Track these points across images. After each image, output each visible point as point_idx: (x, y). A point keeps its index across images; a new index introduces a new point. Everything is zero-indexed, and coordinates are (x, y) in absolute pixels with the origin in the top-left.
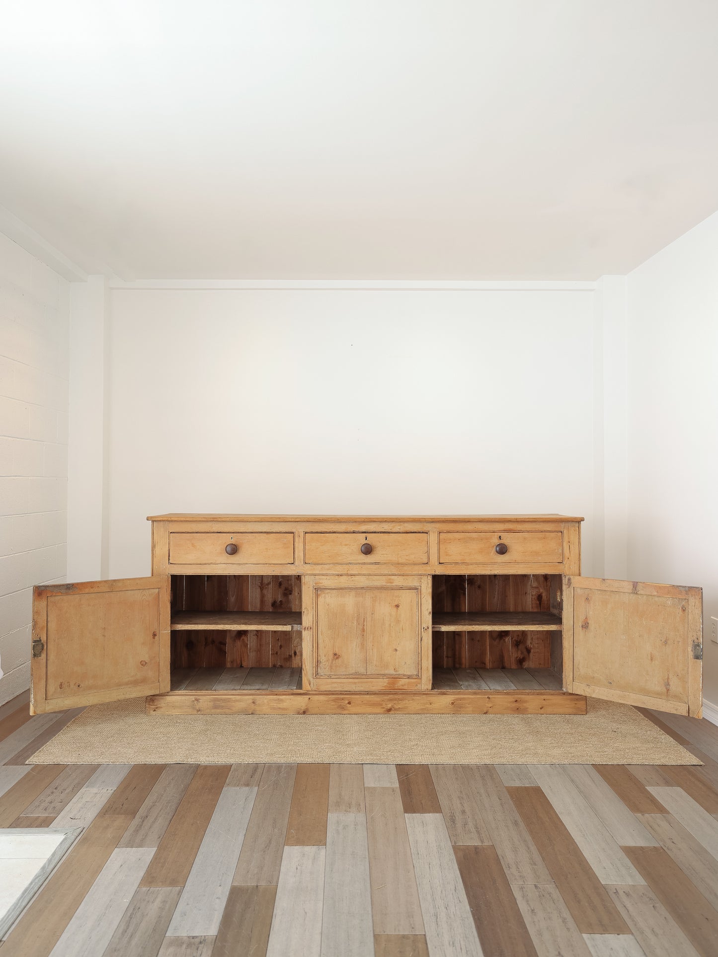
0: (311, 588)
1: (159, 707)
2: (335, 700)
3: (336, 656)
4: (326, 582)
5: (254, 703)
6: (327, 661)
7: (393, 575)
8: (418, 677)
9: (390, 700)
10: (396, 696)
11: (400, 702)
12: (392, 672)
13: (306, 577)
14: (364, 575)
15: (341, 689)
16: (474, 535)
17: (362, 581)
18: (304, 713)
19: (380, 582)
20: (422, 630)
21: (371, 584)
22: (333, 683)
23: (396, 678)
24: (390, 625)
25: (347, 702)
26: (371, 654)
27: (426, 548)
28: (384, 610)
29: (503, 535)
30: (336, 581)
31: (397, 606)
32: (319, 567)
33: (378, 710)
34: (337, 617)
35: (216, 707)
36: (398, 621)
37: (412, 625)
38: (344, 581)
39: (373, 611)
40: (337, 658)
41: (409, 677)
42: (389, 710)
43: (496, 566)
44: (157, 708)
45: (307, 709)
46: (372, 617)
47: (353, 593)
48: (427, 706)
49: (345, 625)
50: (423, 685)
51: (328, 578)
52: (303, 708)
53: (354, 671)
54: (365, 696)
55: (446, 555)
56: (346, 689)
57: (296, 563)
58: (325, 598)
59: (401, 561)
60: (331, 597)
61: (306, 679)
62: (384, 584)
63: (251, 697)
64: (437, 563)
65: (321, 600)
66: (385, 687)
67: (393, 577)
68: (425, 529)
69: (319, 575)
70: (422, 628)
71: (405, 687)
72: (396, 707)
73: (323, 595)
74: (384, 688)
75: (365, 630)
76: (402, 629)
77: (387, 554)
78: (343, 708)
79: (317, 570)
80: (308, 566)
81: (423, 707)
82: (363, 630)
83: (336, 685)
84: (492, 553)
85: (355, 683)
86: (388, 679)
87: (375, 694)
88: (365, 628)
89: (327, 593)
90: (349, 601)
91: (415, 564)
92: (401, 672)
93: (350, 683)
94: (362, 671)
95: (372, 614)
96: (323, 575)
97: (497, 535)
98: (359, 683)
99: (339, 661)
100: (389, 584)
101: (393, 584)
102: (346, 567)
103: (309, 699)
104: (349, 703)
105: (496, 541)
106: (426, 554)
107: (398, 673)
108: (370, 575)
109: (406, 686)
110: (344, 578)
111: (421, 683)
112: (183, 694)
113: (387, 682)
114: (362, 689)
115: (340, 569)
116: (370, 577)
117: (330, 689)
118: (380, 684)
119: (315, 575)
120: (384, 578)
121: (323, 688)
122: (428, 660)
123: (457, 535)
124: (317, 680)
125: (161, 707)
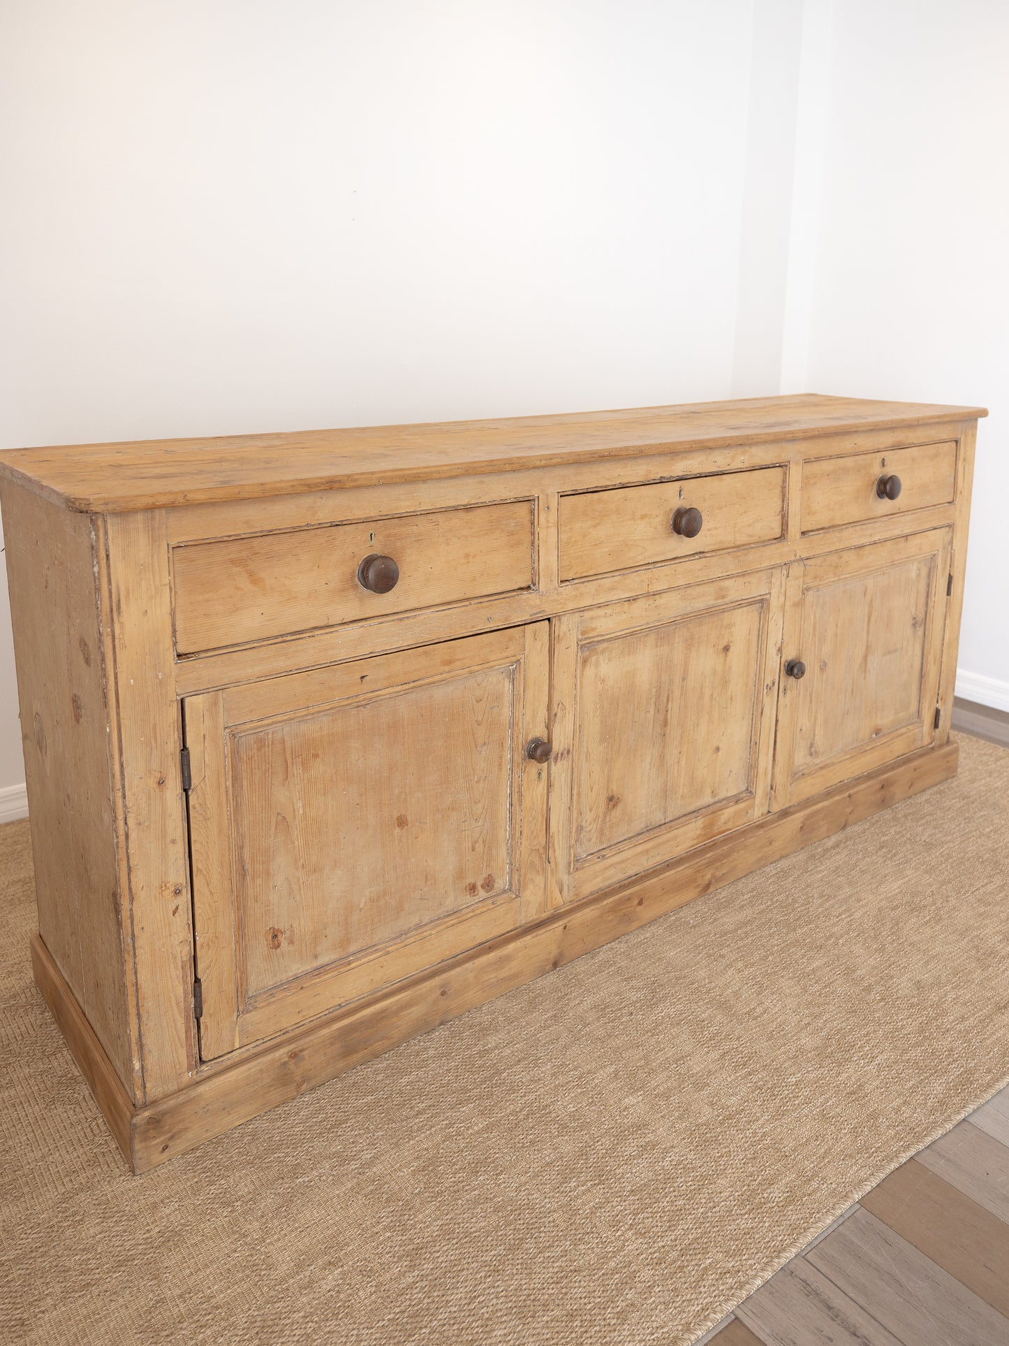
0: (574, 647)
1: (180, 1131)
2: (613, 909)
3: (613, 801)
4: (606, 623)
5: (443, 994)
6: (595, 820)
7: (729, 577)
8: (750, 792)
9: (710, 864)
10: (719, 851)
11: (724, 861)
12: (708, 799)
13: (564, 619)
14: (678, 588)
15: (621, 876)
16: (849, 462)
17: (673, 605)
18: (555, 965)
19: (704, 599)
20: (765, 690)
21: (689, 609)
22: (606, 869)
23: (713, 810)
24: (712, 695)
25: (636, 902)
26: (676, 774)
27: (780, 503)
28: (704, 662)
29: (889, 455)
30: (625, 616)
31: (726, 649)
32: (592, 586)
33: (690, 894)
34: (618, 708)
35: (348, 1052)
36: (725, 683)
37: (746, 685)
38: (640, 613)
39: (684, 672)
40: (614, 806)
41: (737, 799)
42: (708, 886)
43: (877, 525)
44: (172, 1137)
45: (561, 955)
46: (682, 687)
47: (652, 639)
48: (766, 849)
49: (634, 721)
50: (756, 809)
51: (608, 611)
52: (555, 952)
53: (643, 826)
54: (668, 874)
55: (809, 514)
56: (631, 872)
57: (542, 587)
58: (597, 664)
59: (742, 539)
60: (610, 660)
61: (554, 881)
62: (712, 602)
63: (436, 981)
64: (798, 535)
65: (590, 671)
66: (698, 838)
67: (727, 583)
68: (783, 458)
69: (590, 608)
70: (765, 688)
71: (730, 825)
72: (719, 874)
73: (594, 659)
74: (695, 842)
75: (669, 720)
76: (731, 699)
77: (717, 528)
78: (627, 918)
79: (588, 594)
80: (568, 590)
81: (760, 855)
82: (665, 723)
83: (612, 871)
84: (871, 499)
85: (647, 851)
86: (702, 820)
87: (679, 861)
88: (669, 717)
89: (603, 651)
90: (644, 661)
91: (764, 543)
92: (722, 795)
93: (637, 855)
94: (658, 818)
95: (684, 679)
96: (599, 606)
97: (880, 456)
98: (654, 848)
99: (617, 813)
100: (720, 601)
101: (727, 600)
102: (644, 575)
103: (565, 928)
104: (640, 903)
105: (877, 472)
106: (779, 517)
107: (716, 799)
108: (689, 586)
109: (731, 823)
110: (641, 603)
111: (752, 807)
112: (245, 1056)
113: (701, 826)
114: (658, 859)
115: (636, 584)
116: (689, 591)
117: (601, 885)
118: (687, 836)
119: (581, 610)
120: (711, 589)
121: (588, 889)
122: (767, 755)
123: (826, 466)
124: (579, 875)
125: (186, 1129)
